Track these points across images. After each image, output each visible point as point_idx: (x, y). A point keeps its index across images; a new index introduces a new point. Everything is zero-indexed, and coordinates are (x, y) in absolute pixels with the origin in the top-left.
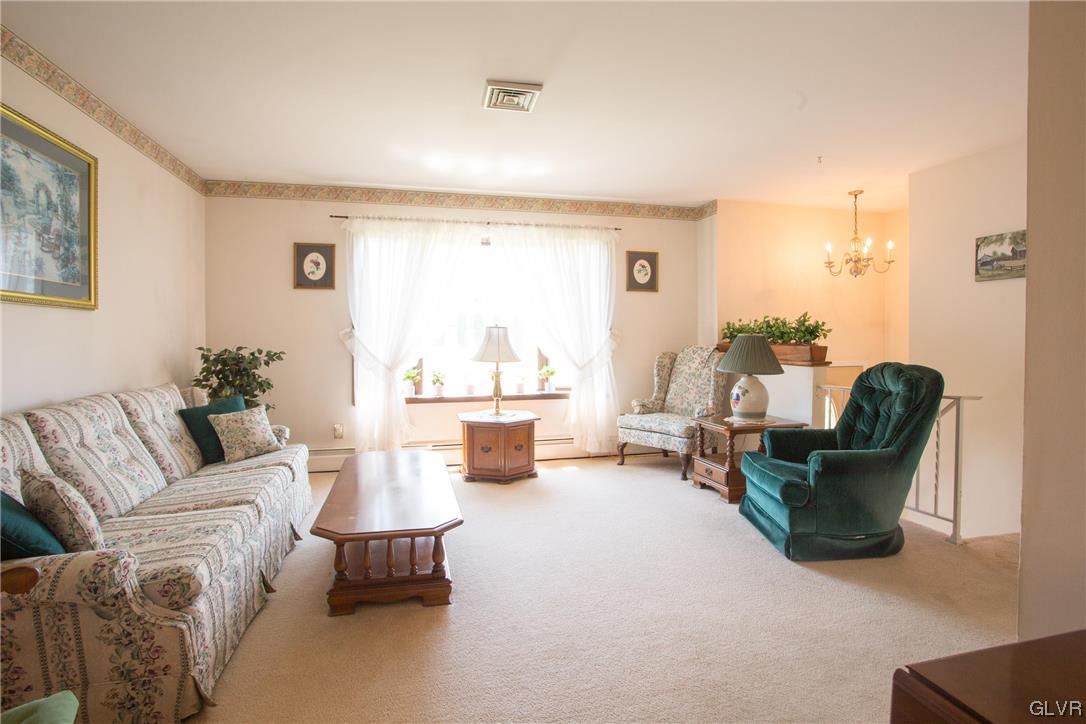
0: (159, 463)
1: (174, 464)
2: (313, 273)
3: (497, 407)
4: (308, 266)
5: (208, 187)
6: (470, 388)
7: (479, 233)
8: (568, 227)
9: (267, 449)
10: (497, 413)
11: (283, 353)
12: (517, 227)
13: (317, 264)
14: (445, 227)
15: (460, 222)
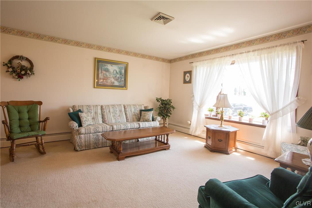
0: (126, 118)
1: (130, 119)
2: (187, 79)
3: (221, 124)
4: (186, 77)
5: (170, 61)
6: (230, 117)
7: (230, 60)
8: (269, 48)
9: (148, 120)
10: (221, 126)
11: (171, 100)
12: (244, 54)
13: (188, 77)
14: (217, 59)
15: (223, 57)
